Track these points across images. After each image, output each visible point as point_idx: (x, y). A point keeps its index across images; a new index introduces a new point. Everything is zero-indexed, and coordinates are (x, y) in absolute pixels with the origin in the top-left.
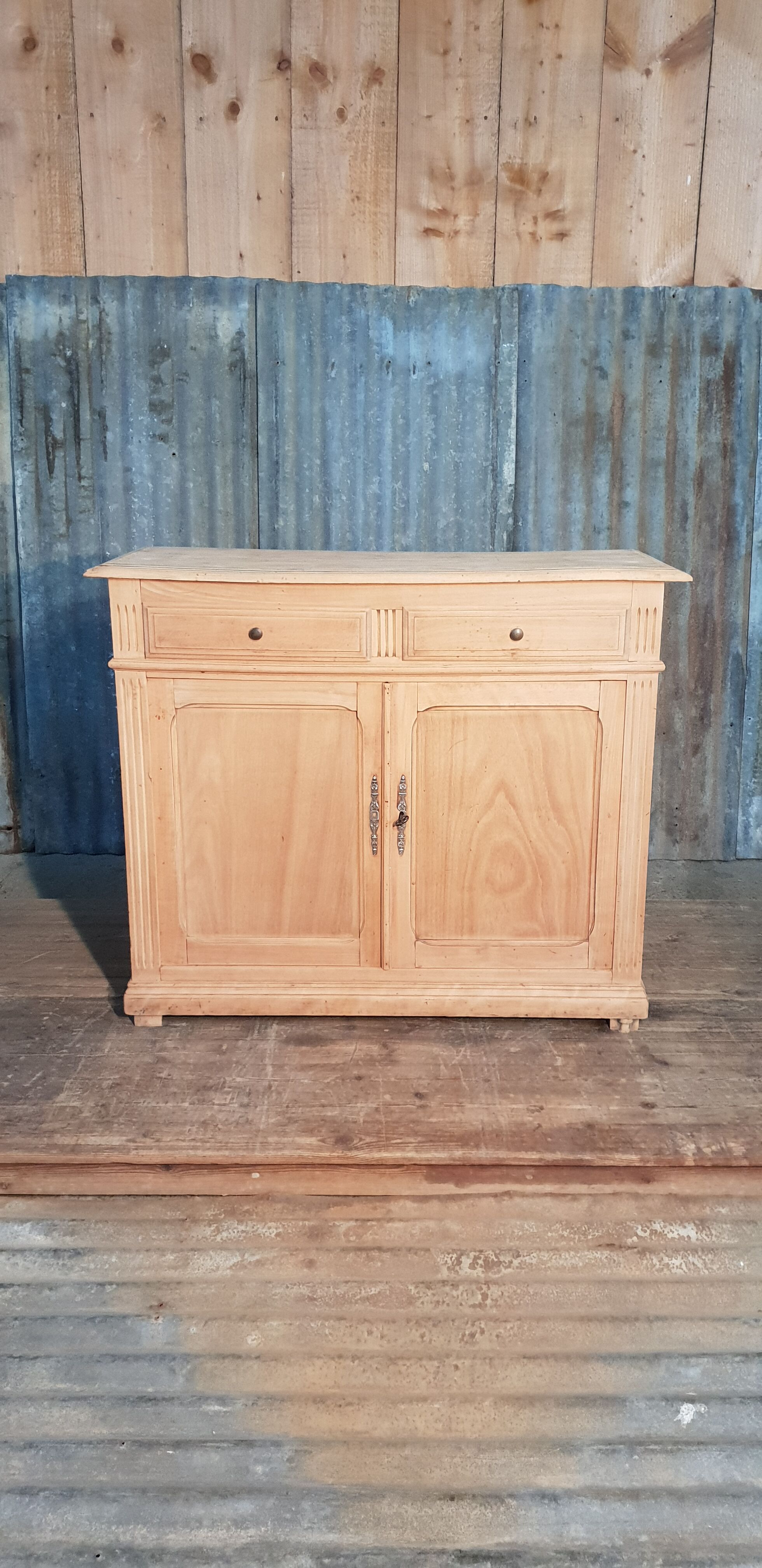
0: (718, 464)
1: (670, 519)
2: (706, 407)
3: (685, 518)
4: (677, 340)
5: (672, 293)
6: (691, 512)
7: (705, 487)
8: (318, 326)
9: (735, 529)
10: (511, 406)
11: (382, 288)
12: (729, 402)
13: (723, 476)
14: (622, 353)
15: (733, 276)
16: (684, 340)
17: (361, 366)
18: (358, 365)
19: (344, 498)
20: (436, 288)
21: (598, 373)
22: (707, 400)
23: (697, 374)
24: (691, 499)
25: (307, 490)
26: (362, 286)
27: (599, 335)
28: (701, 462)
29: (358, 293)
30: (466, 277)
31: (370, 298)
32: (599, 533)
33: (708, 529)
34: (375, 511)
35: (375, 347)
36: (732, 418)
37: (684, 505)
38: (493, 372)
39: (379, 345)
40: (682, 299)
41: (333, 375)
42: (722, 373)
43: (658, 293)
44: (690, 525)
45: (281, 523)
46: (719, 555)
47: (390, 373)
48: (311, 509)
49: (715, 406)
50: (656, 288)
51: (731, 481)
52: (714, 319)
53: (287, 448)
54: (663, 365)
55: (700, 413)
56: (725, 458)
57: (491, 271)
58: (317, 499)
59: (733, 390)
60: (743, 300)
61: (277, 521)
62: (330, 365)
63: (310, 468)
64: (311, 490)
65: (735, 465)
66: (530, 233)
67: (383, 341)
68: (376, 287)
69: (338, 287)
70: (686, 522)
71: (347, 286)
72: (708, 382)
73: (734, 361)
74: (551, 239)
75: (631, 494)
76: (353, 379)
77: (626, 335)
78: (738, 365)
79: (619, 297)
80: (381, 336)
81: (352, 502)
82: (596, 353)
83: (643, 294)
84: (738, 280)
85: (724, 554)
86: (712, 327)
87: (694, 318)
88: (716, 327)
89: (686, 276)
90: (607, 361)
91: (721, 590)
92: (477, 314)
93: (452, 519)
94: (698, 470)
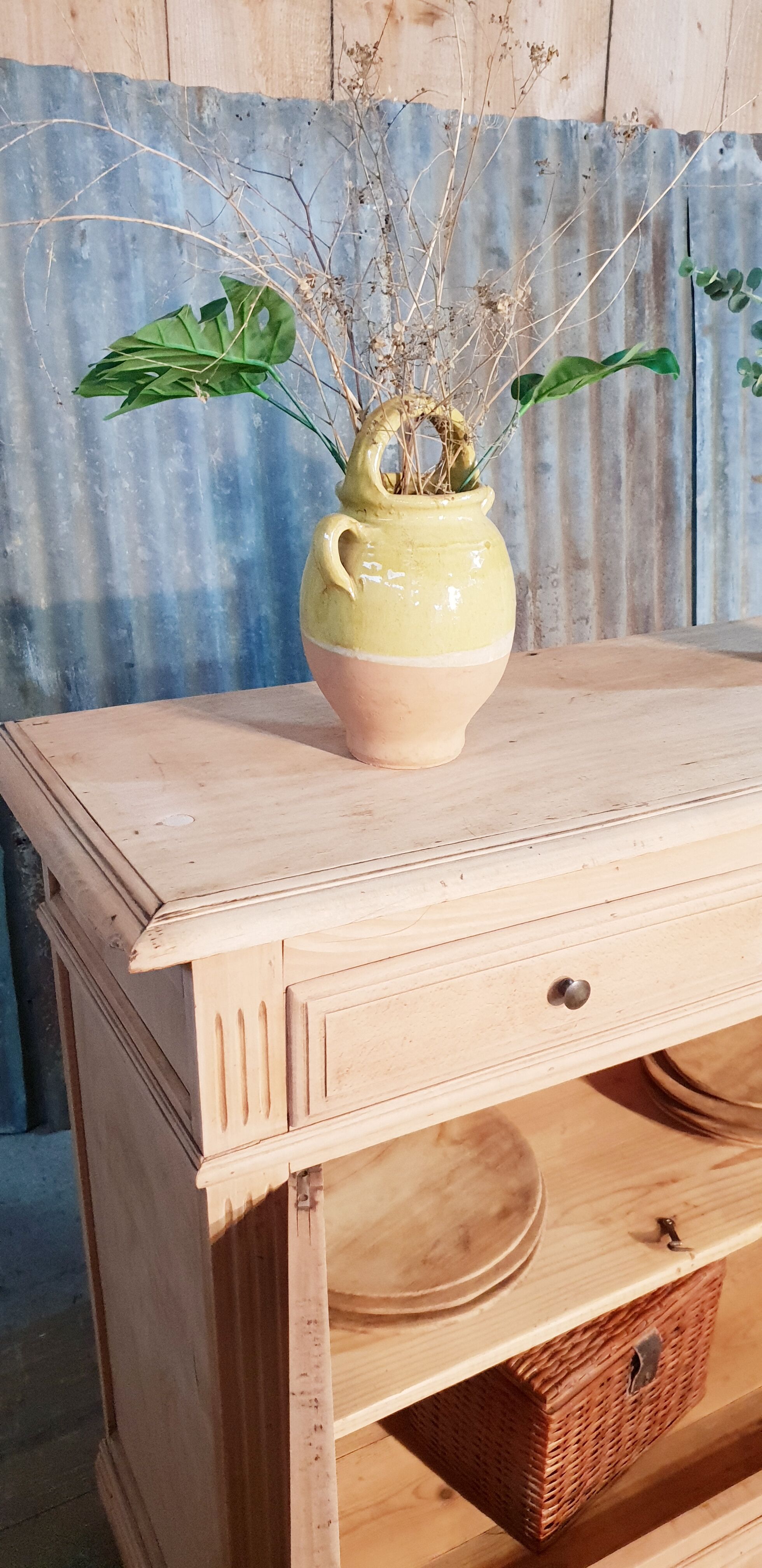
0: (652, 401)
1: (599, 487)
2: (634, 314)
3: (619, 482)
4: (596, 209)
5: (584, 134)
6: (623, 473)
7: (638, 434)
8: (42, 154)
9: (675, 494)
10: (382, 313)
11: (152, 87)
12: (660, 306)
13: (658, 416)
14: (525, 227)
15: (652, 111)
16: (605, 208)
17: (134, 239)
18: (128, 236)
19: (126, 485)
20: (244, 95)
21: (495, 257)
22: (636, 305)
23: (622, 265)
24: (623, 454)
25: (60, 476)
26: (118, 79)
27: (493, 198)
28: (631, 397)
29: (113, 93)
30: (289, 79)
31: (132, 104)
32: (514, 514)
33: (645, 496)
34: (182, 505)
35: (151, 203)
36: (665, 331)
37: (617, 461)
38: (352, 255)
39: (159, 198)
40: (599, 144)
41: (85, 256)
42: (651, 263)
43: (566, 130)
44: (624, 494)
45: (19, 542)
46: (655, 532)
47: (185, 253)
48: (69, 510)
49: (647, 312)
50: (564, 122)
51: (667, 425)
52: (640, 178)
53: (10, 398)
54: (581, 249)
55: (627, 325)
56: (657, 392)
57: (328, 70)
58: (77, 491)
59: (664, 288)
60: (669, 148)
61: (10, 537)
62: (76, 234)
63: (60, 434)
64: (66, 475)
65: (673, 401)
66: (386, 7)
67: (166, 190)
68: (142, 84)
69: (74, 77)
70: (619, 489)
71: (88, 76)
72: (637, 277)
73: (663, 244)
74: (418, 21)
75: (551, 452)
76: (121, 264)
77: (528, 197)
78: (669, 252)
79: (511, 131)
80: (162, 182)
81: (142, 492)
82: (490, 225)
83: (546, 132)
84: (657, 116)
85: (662, 531)
86: (638, 189)
87: (617, 175)
88: (640, 190)
89: (595, 105)
90: (507, 238)
91: (661, 583)
92: (316, 150)
93: (306, 509)
94: (628, 410)
